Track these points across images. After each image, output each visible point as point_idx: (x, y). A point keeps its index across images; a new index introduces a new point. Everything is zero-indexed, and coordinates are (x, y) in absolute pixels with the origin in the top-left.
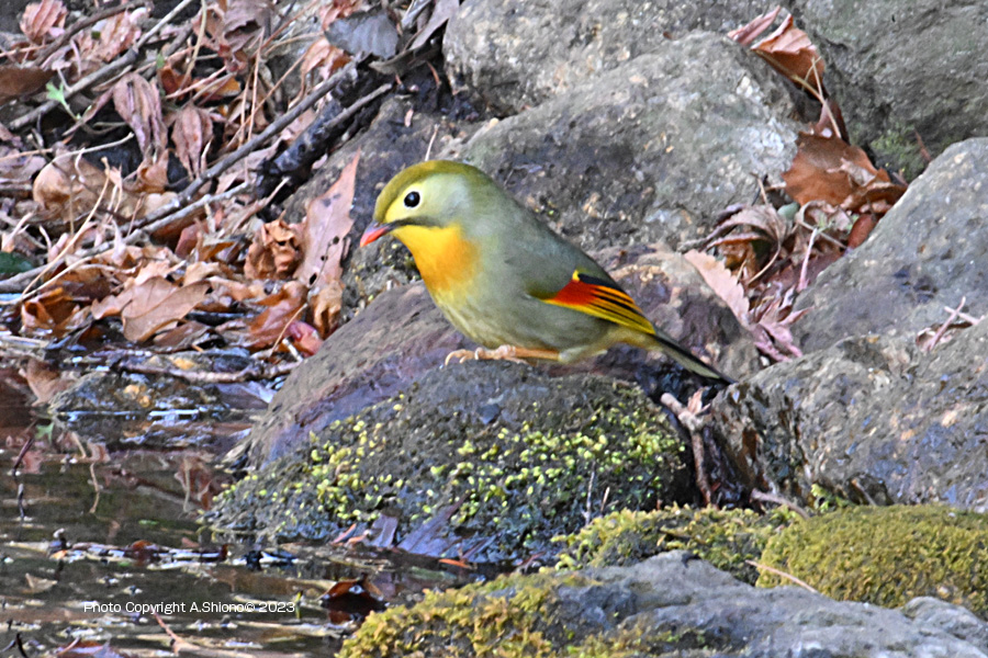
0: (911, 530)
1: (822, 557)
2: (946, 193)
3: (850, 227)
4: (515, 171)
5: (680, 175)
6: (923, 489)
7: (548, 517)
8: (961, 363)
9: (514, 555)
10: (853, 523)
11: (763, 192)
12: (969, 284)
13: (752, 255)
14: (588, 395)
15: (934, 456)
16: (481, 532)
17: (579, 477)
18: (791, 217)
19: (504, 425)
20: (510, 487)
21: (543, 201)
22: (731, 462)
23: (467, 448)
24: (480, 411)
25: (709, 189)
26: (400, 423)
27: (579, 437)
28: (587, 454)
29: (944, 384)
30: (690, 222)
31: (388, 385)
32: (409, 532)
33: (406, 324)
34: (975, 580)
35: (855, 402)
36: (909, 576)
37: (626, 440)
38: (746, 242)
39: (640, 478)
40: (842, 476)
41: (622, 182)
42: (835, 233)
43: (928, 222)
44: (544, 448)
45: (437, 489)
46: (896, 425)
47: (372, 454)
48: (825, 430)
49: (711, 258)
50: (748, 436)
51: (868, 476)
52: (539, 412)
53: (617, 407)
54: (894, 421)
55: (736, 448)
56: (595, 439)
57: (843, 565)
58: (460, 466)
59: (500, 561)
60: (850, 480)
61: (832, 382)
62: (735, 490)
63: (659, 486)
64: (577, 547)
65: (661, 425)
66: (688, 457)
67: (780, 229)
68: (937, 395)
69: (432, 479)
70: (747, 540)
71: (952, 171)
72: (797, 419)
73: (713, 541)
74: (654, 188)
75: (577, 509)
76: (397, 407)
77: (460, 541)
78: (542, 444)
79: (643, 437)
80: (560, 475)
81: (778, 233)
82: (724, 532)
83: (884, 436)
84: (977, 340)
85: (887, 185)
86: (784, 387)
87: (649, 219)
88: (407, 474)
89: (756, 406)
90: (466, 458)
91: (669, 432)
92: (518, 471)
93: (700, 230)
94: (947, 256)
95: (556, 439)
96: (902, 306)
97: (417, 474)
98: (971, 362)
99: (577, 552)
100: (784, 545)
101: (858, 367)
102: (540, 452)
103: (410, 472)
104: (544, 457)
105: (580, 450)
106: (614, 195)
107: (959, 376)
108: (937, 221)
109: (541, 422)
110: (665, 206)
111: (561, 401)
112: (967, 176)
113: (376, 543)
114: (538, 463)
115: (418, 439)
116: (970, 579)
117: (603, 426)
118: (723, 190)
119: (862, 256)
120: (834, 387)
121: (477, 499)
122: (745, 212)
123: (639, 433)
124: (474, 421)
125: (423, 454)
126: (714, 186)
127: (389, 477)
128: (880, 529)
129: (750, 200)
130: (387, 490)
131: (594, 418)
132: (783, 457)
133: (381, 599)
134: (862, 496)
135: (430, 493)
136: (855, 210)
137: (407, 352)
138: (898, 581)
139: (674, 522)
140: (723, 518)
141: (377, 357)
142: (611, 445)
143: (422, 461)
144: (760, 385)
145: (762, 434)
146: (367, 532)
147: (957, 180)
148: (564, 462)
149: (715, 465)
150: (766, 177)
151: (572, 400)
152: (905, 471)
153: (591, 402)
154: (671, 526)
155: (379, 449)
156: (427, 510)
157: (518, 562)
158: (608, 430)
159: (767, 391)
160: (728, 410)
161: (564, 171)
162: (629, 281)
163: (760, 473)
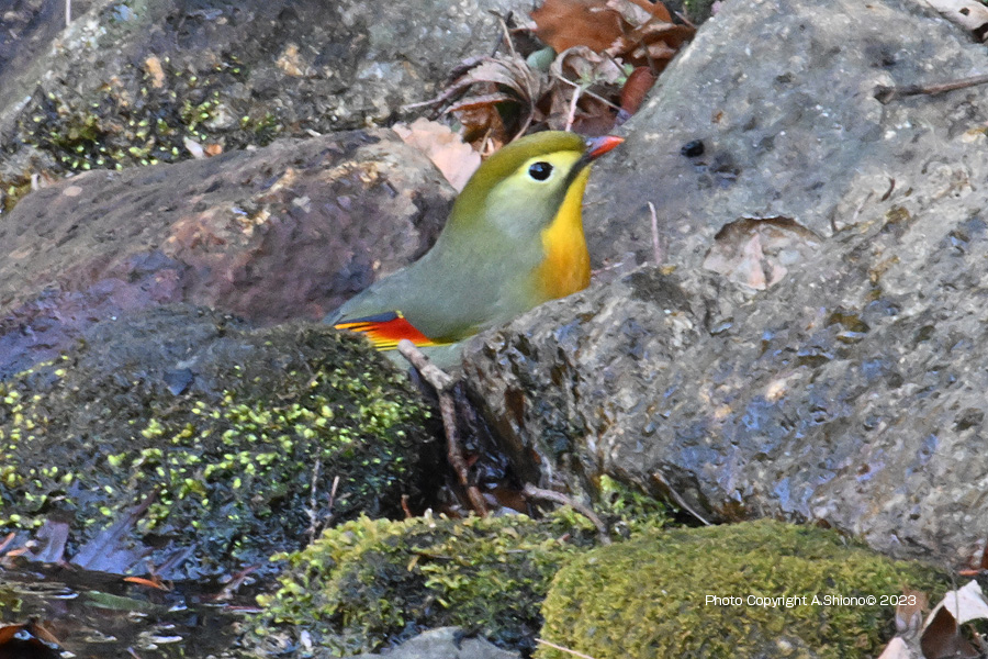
0: (739, 565)
1: (627, 601)
2: (746, 42)
3: (623, 80)
4: (189, 18)
5: (400, 16)
6: (746, 483)
7: (261, 518)
8: (787, 317)
9: (220, 570)
10: (663, 556)
11: (507, 34)
12: (781, 162)
13: (497, 122)
14: (305, 354)
15: (758, 440)
16: (177, 539)
17: (300, 464)
18: (546, 69)
19: (199, 397)
20: (210, 480)
21: (226, 56)
22: (491, 428)
23: (153, 428)
24: (168, 378)
25: (438, 33)
26: (64, 395)
27: (296, 411)
28: (308, 433)
29: (766, 345)
30: (415, 77)
31: (43, 330)
32: (84, 542)
33: (62, 242)
34: (825, 629)
35: (649, 356)
36: (740, 626)
37: (357, 412)
38: (489, 105)
39: (377, 461)
40: (639, 466)
41: (327, 28)
42: (603, 88)
43: (724, 81)
44: (253, 426)
45: (118, 484)
46: (707, 398)
47: (31, 438)
48: (611, 394)
49: (446, 129)
50: (513, 397)
51: (675, 467)
52: (243, 378)
53: (345, 367)
54: (704, 395)
55: (498, 410)
56: (318, 412)
57: (653, 614)
58: (146, 453)
59: (203, 577)
60: (650, 472)
61: (619, 329)
62: (498, 465)
63: (402, 470)
64: (303, 568)
65: (400, 387)
66: (436, 425)
67: (533, 85)
68: (758, 359)
69: (110, 471)
70: (522, 559)
71: (751, 12)
72: (576, 379)
73: (481, 561)
74: (367, 33)
75: (299, 504)
76: (59, 372)
77: (150, 554)
78: (249, 421)
79: (378, 406)
80: (275, 461)
81: (530, 93)
82: (492, 549)
83: (693, 414)
84: (806, 285)
85: (667, 26)
86: (556, 336)
87: (364, 74)
88: (76, 465)
89: (521, 359)
90: (152, 443)
91: (411, 395)
92: (220, 457)
93: (428, 87)
94: (752, 125)
95: (267, 413)
96: (695, 193)
97: (90, 466)
98: (801, 315)
99: (304, 576)
100: (575, 583)
101: (651, 308)
102: (248, 431)
103: (80, 461)
104: (252, 438)
105: (298, 427)
106: (316, 45)
107: (785, 333)
108: (735, 80)
109: (247, 391)
110: (383, 57)
111: (270, 362)
112: (772, 19)
113: (41, 558)
114: (245, 446)
115: (89, 417)
116: (819, 627)
117: (326, 394)
118: (456, 34)
119: (642, 128)
120: (621, 337)
121: (170, 496)
122: (486, 65)
123: (372, 400)
124: (160, 392)
125: (98, 438)
126: (444, 29)
127: (55, 469)
128: (699, 565)
129: (490, 46)
130: (53, 487)
131: (315, 383)
132: (559, 424)
133: (55, 646)
134: (668, 492)
135: (109, 489)
136: (626, 56)
137: (66, 285)
138: (725, 633)
139: (429, 539)
140: (490, 530)
141: (27, 292)
142: (340, 419)
143: (96, 448)
144: (527, 335)
145: (531, 396)
146: (30, 543)
147: (758, 26)
148: (279, 443)
149: (471, 432)
150: (511, 14)
151: (284, 360)
152: (722, 459)
153: (310, 362)
154: (424, 544)
155: (39, 431)
156: (106, 512)
157: (226, 579)
158: (334, 397)
159: (536, 340)
160: (485, 363)
161: (251, 16)
162: (347, 183)
163: (530, 445)
